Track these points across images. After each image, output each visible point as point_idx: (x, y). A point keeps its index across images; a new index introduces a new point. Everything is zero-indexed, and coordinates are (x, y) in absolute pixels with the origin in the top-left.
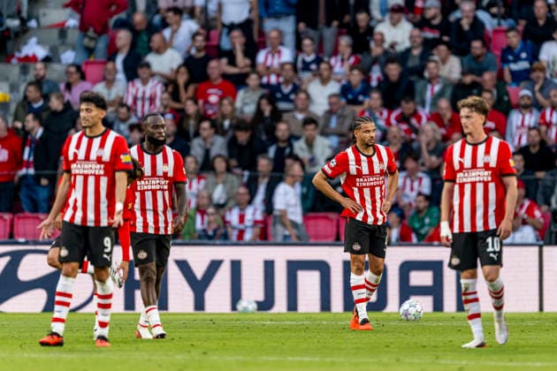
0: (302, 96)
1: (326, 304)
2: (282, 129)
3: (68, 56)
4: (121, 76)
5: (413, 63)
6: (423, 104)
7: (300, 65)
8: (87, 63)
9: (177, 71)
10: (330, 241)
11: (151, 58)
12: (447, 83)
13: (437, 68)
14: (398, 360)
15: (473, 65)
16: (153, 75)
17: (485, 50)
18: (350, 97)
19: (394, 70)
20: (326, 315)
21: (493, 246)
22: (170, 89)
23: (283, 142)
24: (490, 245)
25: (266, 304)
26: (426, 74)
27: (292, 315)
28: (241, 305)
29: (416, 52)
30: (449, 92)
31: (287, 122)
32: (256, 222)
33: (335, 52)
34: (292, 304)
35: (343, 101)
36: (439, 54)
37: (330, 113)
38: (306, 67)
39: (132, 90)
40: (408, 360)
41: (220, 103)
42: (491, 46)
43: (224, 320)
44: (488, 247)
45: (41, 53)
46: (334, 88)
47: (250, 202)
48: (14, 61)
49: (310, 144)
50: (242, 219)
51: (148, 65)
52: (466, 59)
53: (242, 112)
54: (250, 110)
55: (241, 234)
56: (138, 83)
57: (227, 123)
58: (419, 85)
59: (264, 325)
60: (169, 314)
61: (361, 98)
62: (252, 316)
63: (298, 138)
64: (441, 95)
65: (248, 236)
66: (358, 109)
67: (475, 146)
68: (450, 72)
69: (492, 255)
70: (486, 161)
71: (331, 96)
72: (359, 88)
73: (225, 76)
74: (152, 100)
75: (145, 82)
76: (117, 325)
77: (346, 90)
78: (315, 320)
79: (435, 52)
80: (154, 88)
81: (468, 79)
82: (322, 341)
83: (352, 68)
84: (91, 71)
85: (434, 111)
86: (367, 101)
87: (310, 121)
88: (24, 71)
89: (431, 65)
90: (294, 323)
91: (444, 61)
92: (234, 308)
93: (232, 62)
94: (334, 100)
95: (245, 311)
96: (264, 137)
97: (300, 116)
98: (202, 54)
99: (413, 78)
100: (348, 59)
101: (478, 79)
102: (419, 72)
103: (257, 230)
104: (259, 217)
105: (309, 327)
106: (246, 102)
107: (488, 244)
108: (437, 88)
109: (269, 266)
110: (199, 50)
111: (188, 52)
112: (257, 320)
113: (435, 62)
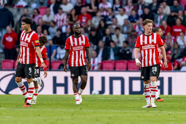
0: (115, 19)
1: (123, 92)
2: (108, 31)
3: (34, 6)
4: (52, 13)
5: (154, 8)
6: (157, 22)
7: (114, 8)
8: (41, 8)
9: (71, 11)
10: (125, 70)
11: (63, 6)
12: (165, 15)
13: (162, 10)
14: (148, 111)
15: (174, 9)
16: (63, 12)
17: (178, 4)
18: (132, 20)
19: (147, 11)
20: (123, 96)
21: (154, 70)
22: (69, 17)
23: (108, 35)
24: (153, 69)
25: (102, 92)
26: (158, 12)
27: (111, 96)
28: (94, 92)
29: (155, 4)
30: (166, 18)
31: (110, 29)
32: (99, 64)
33: (127, 4)
34: (111, 92)
35: (129, 21)
36: (163, 5)
37: (124, 25)
38: (117, 9)
39: (56, 17)
40: (151, 112)
41: (86, 22)
42: (181, 2)
43: (87, 97)
44: (152, 70)
45: (24, 4)
46: (126, 17)
47: (97, 56)
48: (15, 7)
49: (118, 36)
50: (94, 62)
51: (61, 9)
52: (172, 7)
53: (94, 25)
54: (97, 24)
55: (94, 67)
56: (58, 15)
57: (89, 29)
58: (156, 16)
59: (101, 99)
60: (68, 95)
61: (135, 20)
62: (97, 96)
63: (113, 34)
64: (163, 19)
65: (96, 68)
66: (134, 24)
67: (148, 36)
68: (167, 11)
69: (153, 73)
70: (152, 41)
71: (125, 20)
72: (135, 17)
73: (88, 13)
74: (63, 21)
75: (60, 15)
76: (50, 99)
77: (130, 18)
78: (119, 97)
79: (161, 4)
80: (64, 16)
81: (173, 14)
82: (121, 105)
83: (132, 10)
84: (42, 11)
85: (161, 25)
86: (138, 21)
87: (118, 28)
88: (19, 10)
89: (160, 9)
90: (112, 98)
91: (164, 8)
92: (91, 93)
93: (91, 8)
94: (126, 21)
95: (95, 94)
96: (102, 34)
97: (114, 27)
98: (80, 5)
99: (154, 14)
100: (131, 7)
101: (176, 14)
102: (156, 11)
103: (99, 66)
104: (100, 61)
105: (117, 100)
106: (96, 21)
107: (152, 69)
108: (162, 17)
109: (103, 79)
110: (79, 3)
111: (76, 4)
112: (99, 97)
113: (161, 8)
